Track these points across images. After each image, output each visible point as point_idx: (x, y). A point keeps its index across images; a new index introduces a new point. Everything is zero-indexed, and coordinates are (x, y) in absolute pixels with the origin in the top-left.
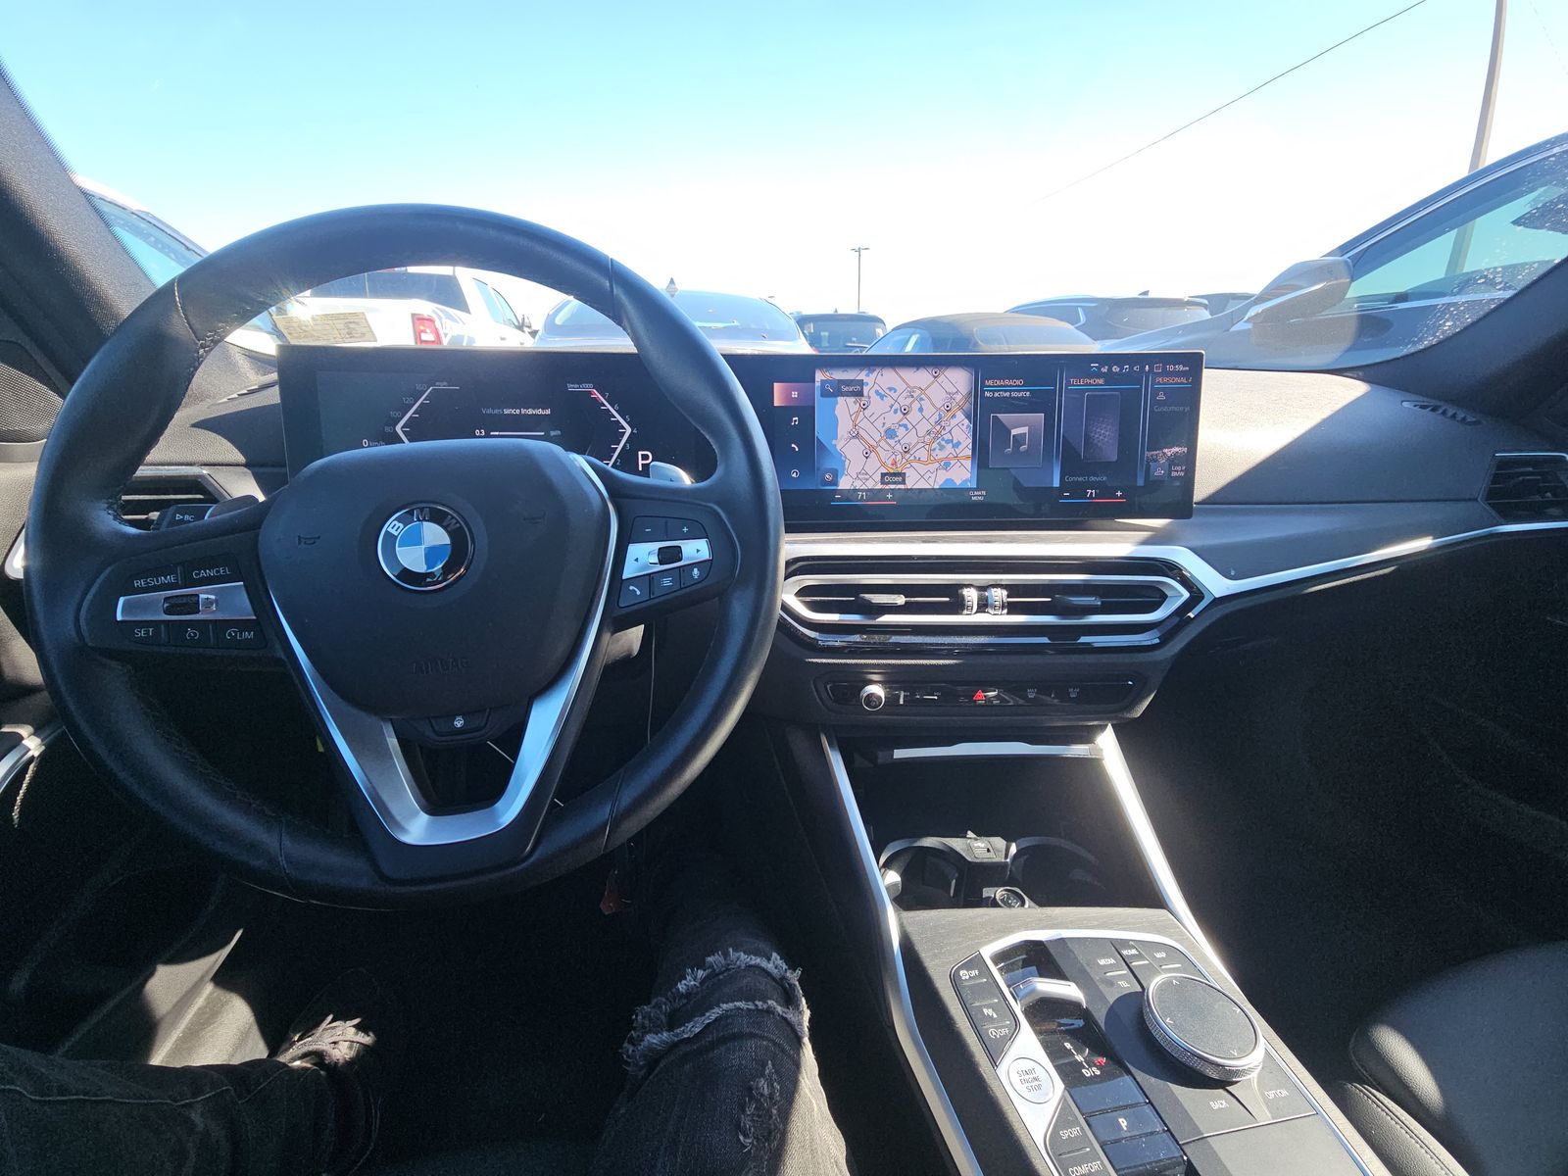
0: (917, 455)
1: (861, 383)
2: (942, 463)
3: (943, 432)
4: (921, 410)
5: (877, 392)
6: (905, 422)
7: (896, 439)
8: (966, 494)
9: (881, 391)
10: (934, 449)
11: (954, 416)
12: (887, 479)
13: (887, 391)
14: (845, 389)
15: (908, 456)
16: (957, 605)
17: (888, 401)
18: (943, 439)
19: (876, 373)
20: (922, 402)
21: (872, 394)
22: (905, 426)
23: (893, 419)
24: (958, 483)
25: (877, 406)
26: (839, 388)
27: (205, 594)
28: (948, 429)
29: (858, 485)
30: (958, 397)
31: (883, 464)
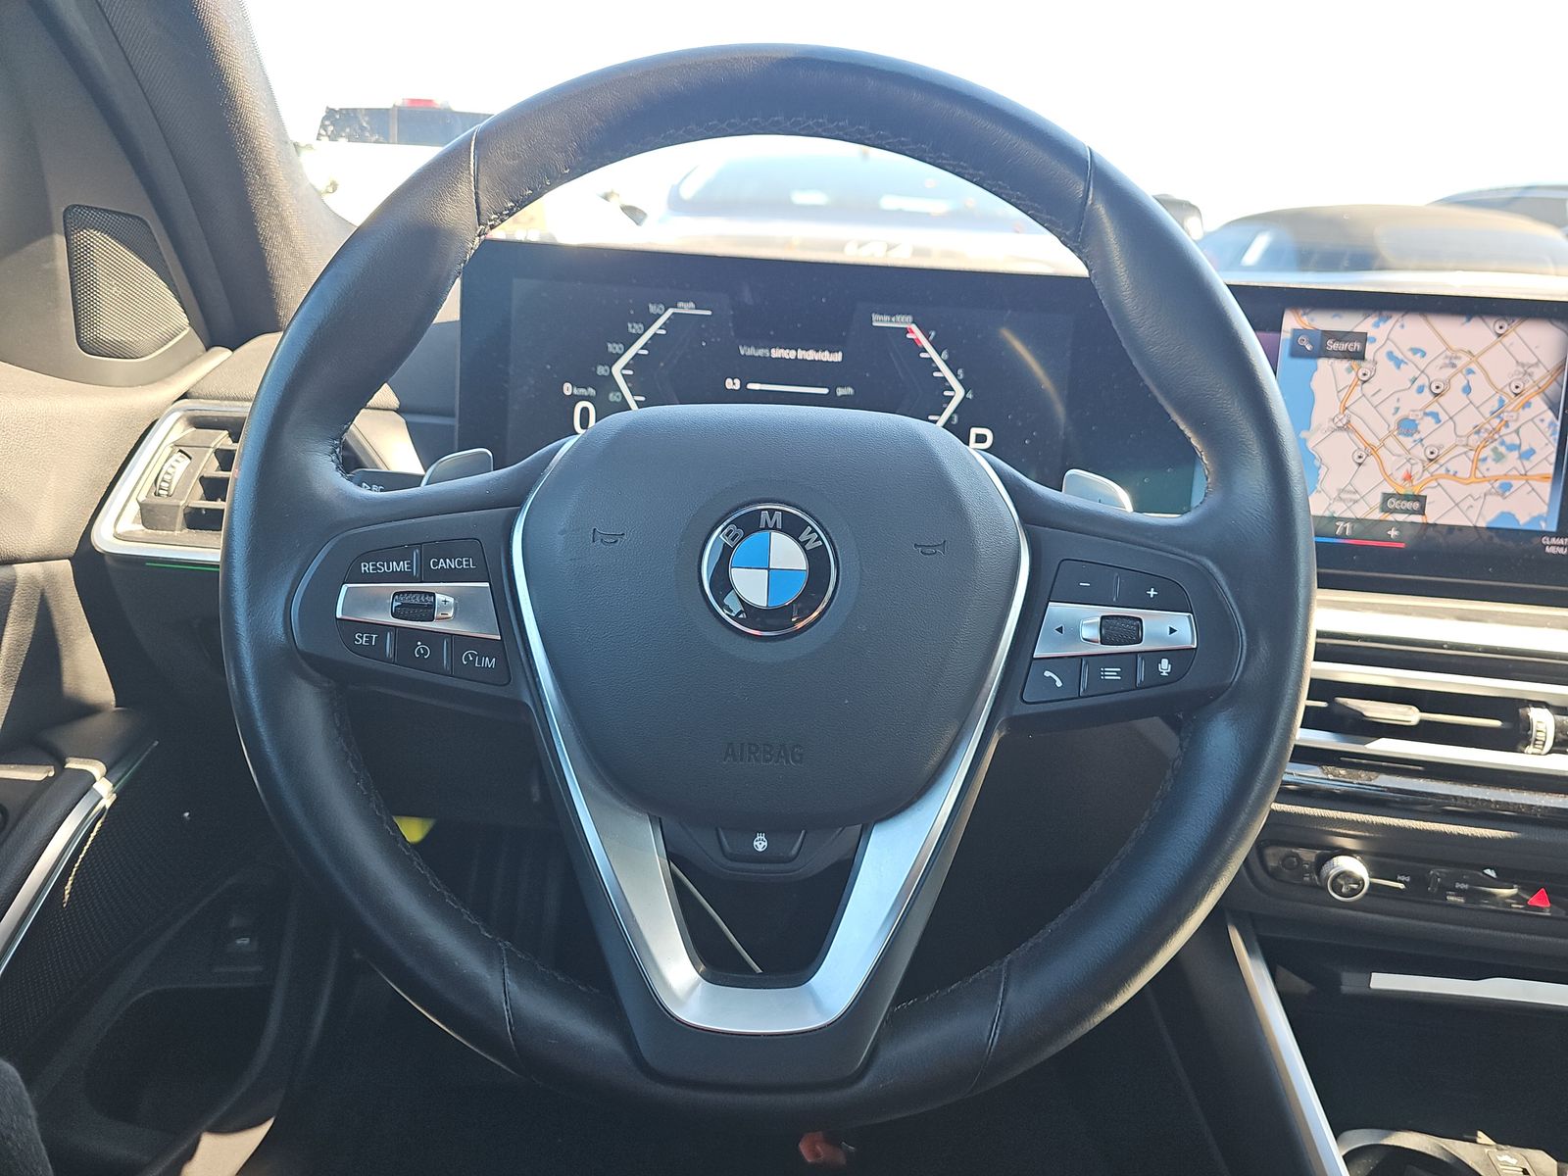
0: (1452, 468)
1: (1363, 338)
2: (1497, 485)
3: (1504, 431)
4: (1467, 390)
5: (1390, 355)
6: (1435, 408)
7: (1417, 437)
8: (1536, 541)
9: (1397, 353)
10: (1485, 459)
11: (1527, 405)
12: (1393, 503)
13: (1409, 354)
14: (1332, 346)
15: (1436, 466)
16: (1516, 736)
17: (1409, 371)
18: (1503, 443)
19: (1390, 322)
20: (1470, 377)
21: (1382, 357)
22: (1435, 416)
23: (1413, 403)
24: (1523, 520)
25: (1386, 377)
26: (1323, 345)
27: (443, 594)
28: (1513, 426)
29: (1339, 510)
30: (1539, 373)
31: (1388, 477)
